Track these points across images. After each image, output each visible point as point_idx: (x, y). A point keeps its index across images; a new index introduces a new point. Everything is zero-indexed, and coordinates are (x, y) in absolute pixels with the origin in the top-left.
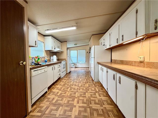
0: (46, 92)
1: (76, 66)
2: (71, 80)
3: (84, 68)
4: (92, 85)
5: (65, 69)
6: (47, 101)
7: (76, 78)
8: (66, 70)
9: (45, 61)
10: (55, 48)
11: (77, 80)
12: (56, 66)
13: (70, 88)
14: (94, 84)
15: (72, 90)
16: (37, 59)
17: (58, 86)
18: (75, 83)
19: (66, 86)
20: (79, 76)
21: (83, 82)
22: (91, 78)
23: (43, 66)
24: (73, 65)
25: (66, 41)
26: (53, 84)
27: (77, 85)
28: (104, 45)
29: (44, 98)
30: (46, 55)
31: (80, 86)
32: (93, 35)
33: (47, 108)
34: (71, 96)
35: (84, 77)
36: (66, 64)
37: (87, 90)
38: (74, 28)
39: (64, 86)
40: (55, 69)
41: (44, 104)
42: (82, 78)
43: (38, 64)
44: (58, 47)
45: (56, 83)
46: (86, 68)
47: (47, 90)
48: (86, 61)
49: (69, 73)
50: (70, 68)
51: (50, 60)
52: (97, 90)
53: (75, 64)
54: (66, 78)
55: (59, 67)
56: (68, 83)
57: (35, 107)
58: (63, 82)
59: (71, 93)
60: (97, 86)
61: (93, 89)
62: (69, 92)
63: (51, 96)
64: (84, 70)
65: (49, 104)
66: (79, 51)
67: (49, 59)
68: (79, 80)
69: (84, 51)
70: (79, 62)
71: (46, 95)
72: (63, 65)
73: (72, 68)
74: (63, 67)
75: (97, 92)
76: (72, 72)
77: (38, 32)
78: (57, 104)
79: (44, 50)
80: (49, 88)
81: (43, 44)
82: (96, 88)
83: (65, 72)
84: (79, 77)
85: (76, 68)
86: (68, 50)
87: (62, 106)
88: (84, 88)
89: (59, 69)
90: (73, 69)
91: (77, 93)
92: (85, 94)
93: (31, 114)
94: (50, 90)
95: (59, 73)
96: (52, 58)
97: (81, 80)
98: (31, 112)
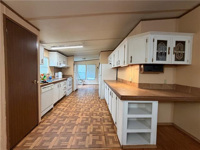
0: (52, 109)
1: (84, 83)
2: (77, 97)
3: (93, 85)
4: (97, 102)
5: (71, 86)
6: (53, 115)
7: (83, 96)
8: (73, 87)
9: (50, 77)
10: (60, 64)
11: (84, 98)
12: (62, 83)
13: (75, 105)
14: (100, 101)
15: (78, 106)
16: (43, 76)
17: (64, 104)
18: (81, 101)
19: (72, 103)
20: (86, 93)
21: (89, 100)
22: (98, 96)
23: (50, 84)
24: (81, 81)
25: (73, 56)
26: (58, 102)
27: (83, 102)
28: (111, 64)
29: (50, 113)
30: (50, 72)
31: (86, 103)
32: (101, 51)
33: (55, 120)
34: (76, 111)
35: (92, 95)
36: (73, 80)
37: (92, 106)
38: (82, 47)
39: (70, 103)
40: (61, 86)
41: (52, 117)
42: (89, 96)
43: (46, 82)
44: (64, 63)
45: (61, 101)
46: (96, 86)
47: (52, 106)
48: (96, 78)
49: (76, 90)
50: (76, 85)
51: (54, 77)
52: (101, 106)
53: (82, 81)
54: (72, 96)
55: (65, 84)
56: (74, 100)
57: (43, 119)
58: (69, 100)
59: (76, 109)
60: (102, 103)
61: (98, 105)
62: (74, 108)
63: (57, 112)
64: (93, 88)
65: (56, 117)
66: (88, 66)
67: (54, 75)
68: (86, 97)
69: (94, 66)
70: (88, 78)
71: (52, 111)
72: (69, 82)
73: (79, 85)
74: (68, 84)
75: (100, 107)
76: (79, 90)
77: (44, 49)
78: (63, 117)
79: (48, 67)
80: (55, 105)
81: (47, 60)
82: (101, 104)
83: (71, 89)
84: (86, 95)
85: (84, 86)
86: (75, 65)
87: (68, 118)
88: (90, 105)
89: (65, 86)
90: (80, 87)
91: (82, 109)
92: (89, 109)
93: (41, 124)
94: (55, 107)
95: (64, 91)
96: (56, 75)
97: (87, 97)
98: (41, 122)
